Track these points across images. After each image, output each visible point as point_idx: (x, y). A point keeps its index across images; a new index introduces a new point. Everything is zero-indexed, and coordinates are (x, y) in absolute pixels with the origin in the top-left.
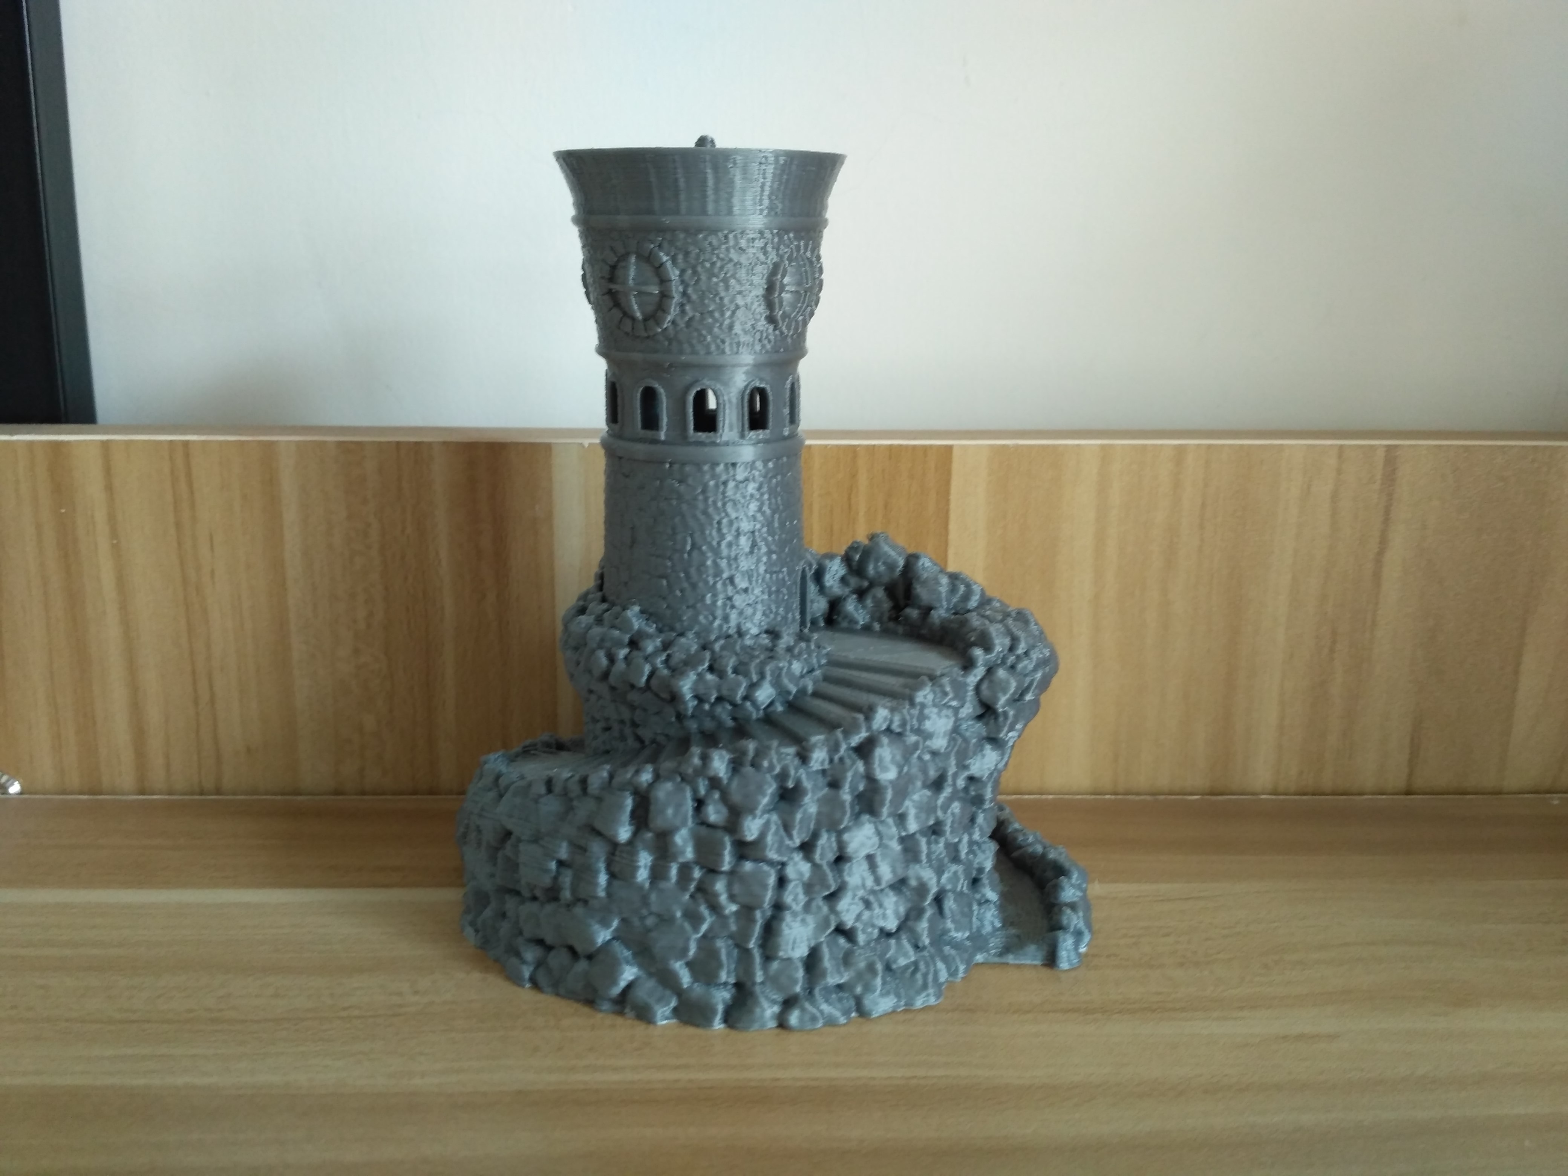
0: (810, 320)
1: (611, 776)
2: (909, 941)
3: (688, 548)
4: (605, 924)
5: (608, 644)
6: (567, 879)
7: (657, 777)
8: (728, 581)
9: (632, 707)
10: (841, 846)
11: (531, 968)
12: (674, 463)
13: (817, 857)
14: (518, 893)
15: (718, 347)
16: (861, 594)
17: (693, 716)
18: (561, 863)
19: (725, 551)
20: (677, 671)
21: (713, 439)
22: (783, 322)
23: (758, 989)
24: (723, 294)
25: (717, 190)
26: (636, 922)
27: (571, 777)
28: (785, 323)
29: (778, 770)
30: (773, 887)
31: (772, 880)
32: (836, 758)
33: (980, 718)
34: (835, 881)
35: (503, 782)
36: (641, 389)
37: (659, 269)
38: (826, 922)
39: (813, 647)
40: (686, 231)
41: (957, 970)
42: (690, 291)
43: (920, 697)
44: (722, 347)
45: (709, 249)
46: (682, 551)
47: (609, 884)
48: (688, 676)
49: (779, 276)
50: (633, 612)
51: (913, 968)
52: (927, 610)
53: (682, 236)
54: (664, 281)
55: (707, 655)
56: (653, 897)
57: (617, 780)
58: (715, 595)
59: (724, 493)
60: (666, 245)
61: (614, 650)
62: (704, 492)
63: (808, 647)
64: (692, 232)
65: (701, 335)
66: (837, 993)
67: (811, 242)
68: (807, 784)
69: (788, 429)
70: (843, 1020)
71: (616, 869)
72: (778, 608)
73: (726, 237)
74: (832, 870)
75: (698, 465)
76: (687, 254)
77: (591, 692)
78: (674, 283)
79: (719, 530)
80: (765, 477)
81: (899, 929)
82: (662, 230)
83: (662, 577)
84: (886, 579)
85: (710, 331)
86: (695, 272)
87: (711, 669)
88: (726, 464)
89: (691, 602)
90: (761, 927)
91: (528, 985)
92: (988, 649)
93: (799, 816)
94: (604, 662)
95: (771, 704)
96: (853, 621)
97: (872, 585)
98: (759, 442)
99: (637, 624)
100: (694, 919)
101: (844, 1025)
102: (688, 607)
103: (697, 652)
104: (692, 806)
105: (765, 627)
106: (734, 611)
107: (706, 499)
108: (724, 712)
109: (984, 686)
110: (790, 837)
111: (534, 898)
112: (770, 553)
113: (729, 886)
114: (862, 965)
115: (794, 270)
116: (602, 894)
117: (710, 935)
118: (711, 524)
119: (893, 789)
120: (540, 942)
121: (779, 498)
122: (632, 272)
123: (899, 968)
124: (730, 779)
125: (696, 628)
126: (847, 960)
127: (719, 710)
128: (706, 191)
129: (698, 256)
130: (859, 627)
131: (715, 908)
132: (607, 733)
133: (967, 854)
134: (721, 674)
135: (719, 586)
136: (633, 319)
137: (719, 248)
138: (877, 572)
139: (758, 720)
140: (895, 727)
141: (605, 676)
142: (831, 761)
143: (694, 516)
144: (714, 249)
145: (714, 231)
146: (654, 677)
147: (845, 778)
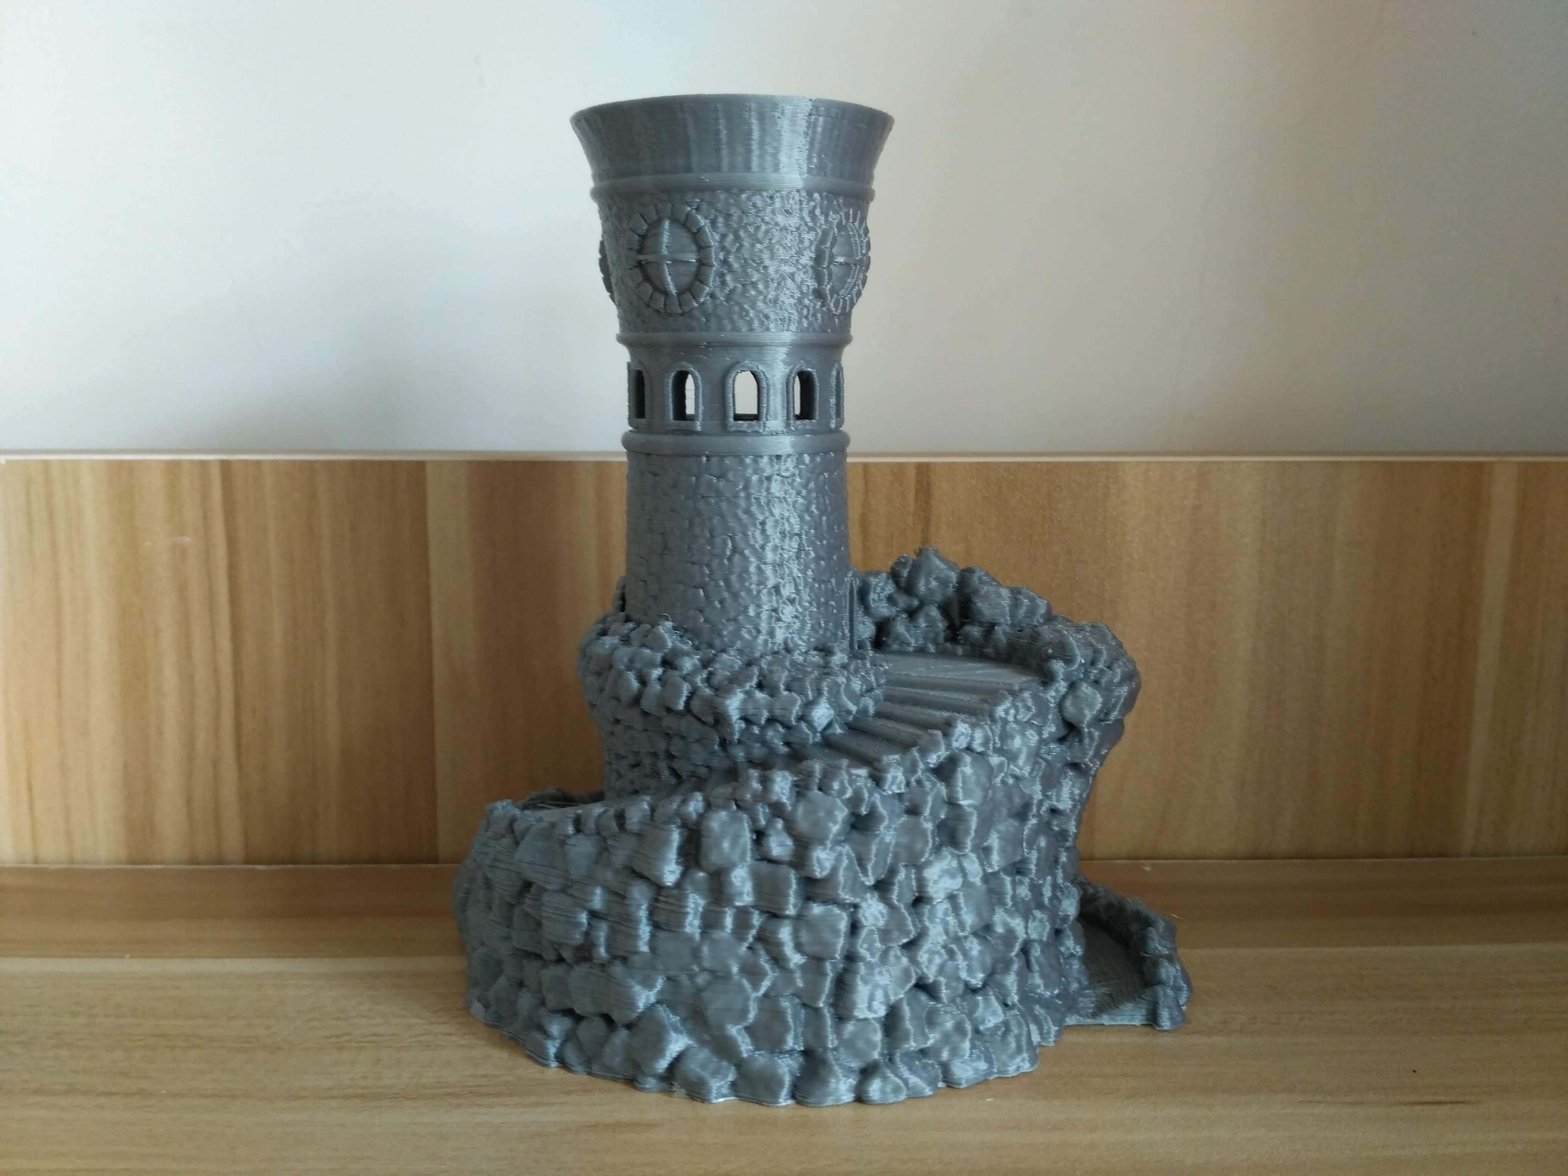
0: (857, 300)
1: (653, 810)
2: (997, 998)
3: (728, 553)
4: (648, 984)
5: (638, 665)
6: (602, 933)
7: (709, 806)
8: (773, 591)
9: (668, 736)
10: (921, 883)
11: (557, 1043)
12: (712, 456)
13: (894, 897)
14: (538, 957)
15: (762, 323)
16: (912, 614)
17: (740, 742)
18: (594, 915)
19: (770, 556)
20: (722, 690)
21: (756, 428)
22: (832, 297)
23: (830, 1056)
24: (767, 262)
25: (762, 144)
26: (684, 979)
27: (604, 812)
28: (833, 300)
29: (849, 794)
30: (845, 933)
31: (843, 925)
32: (913, 780)
33: (1061, 740)
34: (915, 926)
35: (517, 827)
36: (673, 374)
37: (697, 236)
38: (906, 973)
39: (868, 665)
40: (727, 189)
41: (1049, 1033)
42: (731, 259)
43: (1000, 711)
44: (766, 323)
45: (753, 211)
46: (721, 556)
47: (653, 936)
48: (735, 694)
49: (828, 245)
50: (665, 628)
51: (1003, 1029)
52: (990, 628)
53: (722, 196)
54: (701, 247)
55: (756, 670)
56: (705, 949)
57: (660, 811)
58: (759, 606)
59: (768, 490)
60: (704, 207)
61: (645, 670)
62: (746, 488)
63: (864, 665)
64: (733, 190)
65: (742, 309)
66: (919, 1060)
67: (859, 212)
68: (882, 810)
69: (834, 421)
70: (928, 1091)
71: (661, 918)
72: (826, 623)
73: (771, 198)
74: (910, 914)
75: (739, 458)
76: (728, 216)
77: (617, 721)
78: (713, 250)
79: (763, 531)
80: (812, 473)
81: (985, 984)
82: (700, 189)
83: (697, 587)
84: (939, 597)
85: (753, 306)
86: (737, 238)
87: (760, 686)
88: (771, 457)
89: (733, 614)
90: (832, 981)
91: (554, 1064)
92: (1068, 660)
93: (874, 848)
94: (635, 684)
95: (830, 725)
96: (904, 643)
97: (922, 604)
98: (806, 432)
99: (670, 641)
100: (753, 973)
101: (930, 1096)
102: (728, 620)
103: (741, 668)
104: (752, 838)
105: (813, 645)
106: (780, 624)
107: (748, 497)
108: (775, 737)
109: (1068, 703)
110: (865, 872)
111: (560, 960)
112: (818, 558)
113: (795, 934)
114: (949, 1025)
115: (843, 240)
116: (644, 948)
117: (773, 994)
118: (754, 525)
119: (979, 816)
120: (569, 1012)
121: (827, 498)
122: (666, 238)
123: (987, 1029)
124: (795, 806)
125: (739, 644)
126: (931, 1020)
127: (770, 733)
128: (750, 145)
129: (741, 219)
130: (911, 649)
131: (778, 960)
132: (636, 770)
133: (1051, 899)
134: (773, 692)
135: (764, 597)
136: (666, 293)
137: (764, 209)
138: (929, 589)
139: (815, 744)
140: (977, 746)
141: (637, 700)
142: (908, 784)
143: (736, 516)
144: (759, 211)
145: (759, 191)
146: (695, 698)
147: (926, 802)
